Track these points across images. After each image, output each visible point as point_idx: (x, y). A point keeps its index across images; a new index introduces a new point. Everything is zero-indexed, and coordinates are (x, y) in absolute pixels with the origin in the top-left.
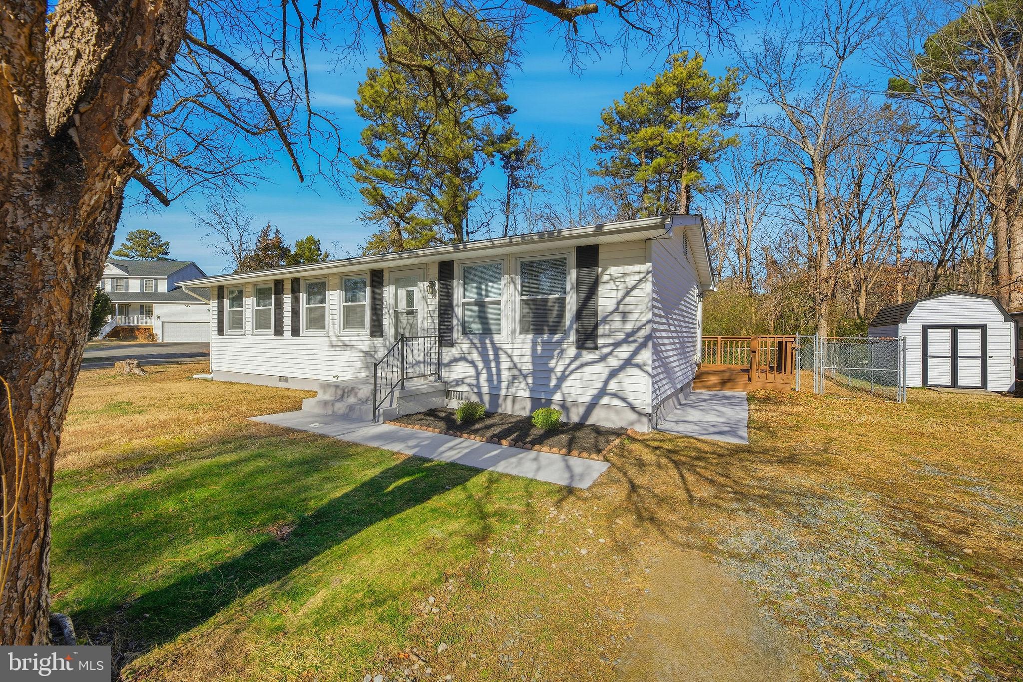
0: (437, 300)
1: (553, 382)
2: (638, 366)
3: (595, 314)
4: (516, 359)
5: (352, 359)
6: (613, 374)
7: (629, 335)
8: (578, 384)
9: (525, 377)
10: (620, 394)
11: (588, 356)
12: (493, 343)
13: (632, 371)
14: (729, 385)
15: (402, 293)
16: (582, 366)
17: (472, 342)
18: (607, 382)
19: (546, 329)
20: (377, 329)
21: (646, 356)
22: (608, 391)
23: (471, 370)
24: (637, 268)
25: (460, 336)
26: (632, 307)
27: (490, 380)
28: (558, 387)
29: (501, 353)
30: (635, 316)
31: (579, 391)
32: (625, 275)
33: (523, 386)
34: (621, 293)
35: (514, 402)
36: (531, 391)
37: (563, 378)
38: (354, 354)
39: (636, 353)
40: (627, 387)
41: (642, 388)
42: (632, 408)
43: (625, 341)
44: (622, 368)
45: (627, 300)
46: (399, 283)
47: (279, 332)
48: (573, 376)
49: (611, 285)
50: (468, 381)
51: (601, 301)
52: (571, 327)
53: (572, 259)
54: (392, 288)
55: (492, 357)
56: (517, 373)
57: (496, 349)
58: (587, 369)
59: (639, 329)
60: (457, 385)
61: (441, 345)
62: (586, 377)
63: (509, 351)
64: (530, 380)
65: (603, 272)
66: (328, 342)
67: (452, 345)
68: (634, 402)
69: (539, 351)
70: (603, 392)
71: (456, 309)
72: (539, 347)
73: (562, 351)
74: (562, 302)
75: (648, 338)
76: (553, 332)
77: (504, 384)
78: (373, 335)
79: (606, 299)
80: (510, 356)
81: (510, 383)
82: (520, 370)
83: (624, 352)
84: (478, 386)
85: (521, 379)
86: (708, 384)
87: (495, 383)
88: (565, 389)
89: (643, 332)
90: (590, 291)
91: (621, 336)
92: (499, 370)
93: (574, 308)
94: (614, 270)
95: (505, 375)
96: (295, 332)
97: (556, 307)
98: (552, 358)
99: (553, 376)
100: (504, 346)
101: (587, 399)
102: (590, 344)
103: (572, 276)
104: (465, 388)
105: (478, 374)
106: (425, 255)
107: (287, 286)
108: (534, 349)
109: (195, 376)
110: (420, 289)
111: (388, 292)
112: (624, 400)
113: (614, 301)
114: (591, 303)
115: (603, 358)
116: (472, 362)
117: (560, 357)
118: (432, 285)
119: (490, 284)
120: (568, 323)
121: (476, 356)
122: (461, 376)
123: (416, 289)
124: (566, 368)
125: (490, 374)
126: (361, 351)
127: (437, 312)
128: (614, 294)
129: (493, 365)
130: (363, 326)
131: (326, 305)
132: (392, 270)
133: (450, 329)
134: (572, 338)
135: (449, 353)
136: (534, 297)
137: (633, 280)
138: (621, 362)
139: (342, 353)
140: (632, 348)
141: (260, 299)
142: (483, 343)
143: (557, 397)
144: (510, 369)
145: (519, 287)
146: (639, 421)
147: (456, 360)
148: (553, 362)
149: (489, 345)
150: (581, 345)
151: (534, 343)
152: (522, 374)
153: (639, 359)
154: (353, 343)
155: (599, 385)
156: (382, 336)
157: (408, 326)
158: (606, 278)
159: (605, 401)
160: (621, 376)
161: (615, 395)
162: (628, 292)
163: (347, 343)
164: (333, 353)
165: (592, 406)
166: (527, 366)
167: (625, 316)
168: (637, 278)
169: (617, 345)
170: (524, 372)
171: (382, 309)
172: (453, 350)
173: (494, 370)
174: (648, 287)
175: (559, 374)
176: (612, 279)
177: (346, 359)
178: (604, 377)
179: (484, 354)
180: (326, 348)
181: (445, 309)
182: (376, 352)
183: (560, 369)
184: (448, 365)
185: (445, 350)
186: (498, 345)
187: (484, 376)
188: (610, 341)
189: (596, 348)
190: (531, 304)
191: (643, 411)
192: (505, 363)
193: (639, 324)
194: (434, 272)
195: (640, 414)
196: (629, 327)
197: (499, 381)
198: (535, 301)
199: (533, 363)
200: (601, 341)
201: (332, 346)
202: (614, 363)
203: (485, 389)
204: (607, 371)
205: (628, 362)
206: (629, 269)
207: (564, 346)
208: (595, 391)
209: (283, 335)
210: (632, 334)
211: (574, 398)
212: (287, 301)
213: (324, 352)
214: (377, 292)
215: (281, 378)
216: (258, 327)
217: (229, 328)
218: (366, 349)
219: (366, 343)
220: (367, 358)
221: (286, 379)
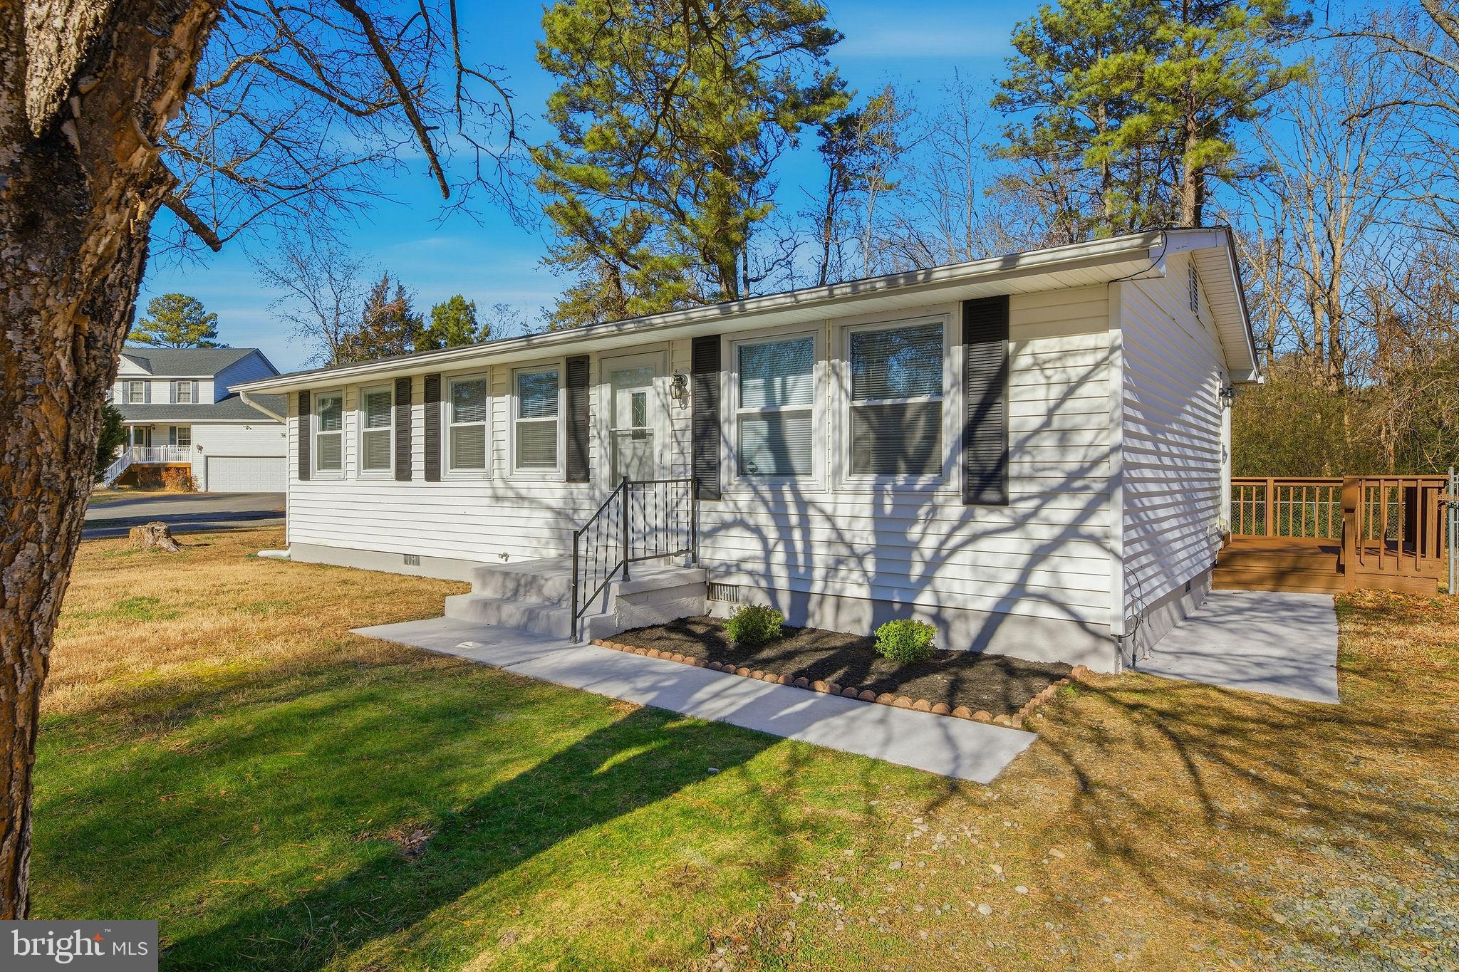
0: (689, 411)
1: (917, 570)
2: (1094, 540)
3: (1003, 435)
4: (841, 523)
5: (532, 523)
6: (1040, 554)
7: (1072, 476)
8: (967, 573)
9: (860, 559)
10: (1056, 595)
11: (987, 519)
12: (796, 492)
13: (1075, 548)
14: (1292, 580)
15: (624, 398)
16: (974, 538)
17: (756, 491)
18: (1026, 572)
19: (902, 465)
20: (579, 468)
21: (1110, 518)
22: (1030, 589)
23: (752, 546)
24: (1089, 340)
25: (735, 480)
26: (1078, 420)
27: (791, 564)
28: (927, 579)
29: (811, 511)
30: (1087, 437)
31: (970, 588)
32: (1065, 354)
33: (856, 576)
34: (1056, 392)
35: (838, 607)
36: (873, 586)
37: (937, 562)
38: (536, 513)
39: (1088, 512)
40: (1069, 581)
41: (1104, 584)
42: (1081, 624)
43: (1067, 487)
44: (1058, 543)
45: (1069, 405)
46: (618, 379)
47: (403, 473)
48: (959, 558)
49: (1036, 376)
50: (749, 566)
51: (1014, 409)
52: (952, 460)
53: (954, 325)
54: (606, 390)
55: (794, 520)
56: (844, 551)
57: (803, 505)
58: (985, 544)
59: (1096, 463)
60: (728, 573)
61: (697, 496)
62: (984, 559)
63: (829, 509)
64: (870, 565)
65: (1021, 345)
66: (489, 492)
67: (718, 496)
68: (1084, 612)
69: (888, 509)
70: (1019, 590)
71: (725, 428)
72: (888, 502)
73: (934, 509)
74: (933, 411)
75: (1115, 481)
76: (916, 470)
77: (818, 573)
78: (570, 479)
79: (1025, 404)
80: (829, 518)
81: (832, 571)
82: (850, 546)
83: (1064, 510)
84: (768, 576)
85: (853, 563)
86: (1245, 577)
87: (802, 570)
88: (938, 583)
89: (1104, 470)
90: (991, 389)
91: (1056, 478)
92: (808, 544)
93: (959, 425)
94: (1040, 346)
95: (821, 555)
96: (433, 473)
97: (922, 423)
98: (915, 521)
99: (916, 557)
100: (818, 498)
101: (986, 604)
102: (990, 495)
103: (955, 358)
104: (744, 580)
105: (768, 552)
106: (666, 327)
107: (418, 389)
108: (877, 505)
109: (262, 553)
110: (658, 391)
111: (599, 397)
112: (1063, 607)
113: (1042, 408)
114: (993, 412)
115: (1020, 523)
116: (757, 530)
117: (931, 519)
118: (680, 381)
119: (790, 379)
120: (946, 453)
121: (763, 518)
122: (735, 555)
123: (649, 391)
124: (943, 543)
125: (791, 553)
126: (549, 508)
127: (689, 435)
128: (1041, 393)
129: (797, 535)
130: (551, 461)
131: (487, 424)
132: (605, 355)
133: (714, 467)
134: (956, 482)
135: (711, 512)
136: (877, 402)
137: (1080, 365)
138: (1056, 531)
139: (516, 512)
140: (1079, 502)
141: (370, 413)
142: (777, 492)
143: (925, 599)
144: (830, 543)
145: (848, 384)
146: (1095, 651)
147: (726, 526)
148: (915, 532)
149: (789, 497)
150: (973, 497)
151: (878, 491)
152: (854, 554)
153: (1094, 525)
154: (535, 493)
155: (1012, 576)
156: (586, 479)
157: (636, 462)
158: (1023, 361)
159: (1024, 608)
160: (1056, 559)
161: (1044, 597)
162: (1071, 390)
163: (524, 492)
164: (498, 511)
165: (995, 619)
166: (864, 538)
167: (1064, 438)
168: (1090, 360)
169: (1048, 496)
170: (859, 549)
171: (587, 428)
172: (721, 506)
173: (799, 546)
174: (1114, 378)
175: (928, 554)
176: (1039, 365)
177: (521, 522)
178: (1022, 560)
179: (779, 515)
180: (487, 502)
181: (705, 429)
182: (575, 510)
183: (930, 543)
184: (711, 534)
185: (704, 505)
186: (807, 497)
187: (779, 556)
188: (1033, 488)
189: (1004, 502)
190: (872, 416)
191: (1104, 631)
192: (821, 532)
193: (1094, 454)
194: (684, 358)
195: (1097, 636)
196: (1073, 460)
197: (810, 567)
198: (879, 409)
199: (876, 532)
200: (1014, 490)
201: (497, 498)
202: (1042, 533)
203: (782, 582)
204: (1027, 548)
205: (1072, 532)
206: (1076, 341)
207: (939, 499)
208: (1002, 590)
209: (410, 479)
210: (1080, 473)
211: (959, 601)
212: (418, 415)
213: (483, 511)
214: (578, 398)
215: (408, 558)
216: (368, 464)
217: (318, 467)
218: (557, 504)
219: (559, 494)
220: (560, 522)
221: (417, 559)
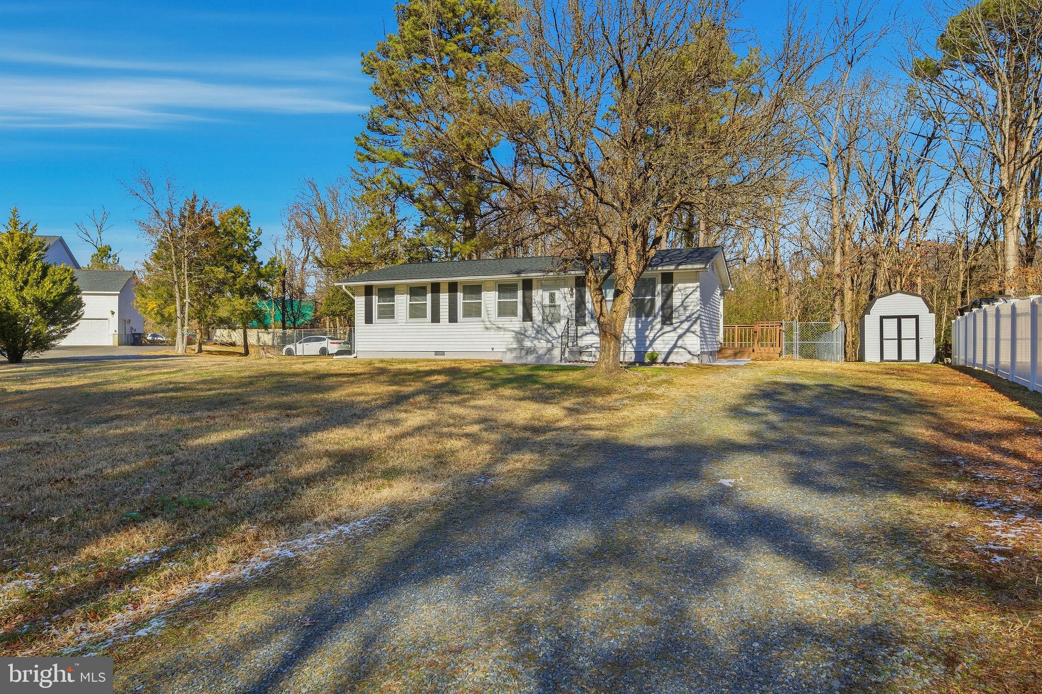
0: (574, 299)
1: (648, 343)
2: (693, 333)
3: (671, 307)
5: (505, 336)
6: (680, 337)
7: (688, 317)
8: (661, 342)
9: (631, 341)
10: (683, 346)
11: (667, 328)
13: (688, 334)
14: (739, 355)
15: (546, 295)
18: (677, 341)
19: (643, 315)
20: (528, 316)
21: (697, 327)
22: (678, 345)
24: (691, 285)
25: (590, 320)
26: (689, 304)
28: (651, 345)
30: (691, 308)
31: (662, 346)
32: (686, 288)
33: (630, 346)
34: (684, 297)
35: (624, 355)
36: (635, 348)
37: (654, 340)
38: (507, 333)
39: (691, 326)
40: (686, 342)
41: (695, 342)
42: (690, 352)
43: (686, 320)
44: (684, 334)
45: (687, 300)
46: (544, 287)
47: (436, 318)
48: (659, 339)
49: (678, 293)
50: (595, 345)
51: (674, 301)
52: (658, 313)
53: (659, 279)
54: (540, 291)
58: (665, 335)
59: (693, 314)
60: (587, 348)
61: (577, 325)
62: (666, 338)
64: (634, 342)
65: (675, 286)
66: (483, 326)
67: (585, 324)
68: (691, 349)
69: (640, 326)
70: (675, 346)
71: (587, 305)
72: (640, 325)
73: (653, 327)
74: (653, 301)
75: (697, 319)
76: (647, 316)
78: (524, 321)
79: (677, 300)
82: (628, 337)
83: (686, 325)
85: (629, 342)
86: (726, 355)
88: (654, 346)
89: (695, 316)
90: (668, 296)
91: (683, 318)
93: (660, 304)
94: (680, 286)
96: (453, 318)
97: (649, 304)
98: (647, 330)
99: (648, 339)
101: (667, 350)
102: (668, 322)
103: (659, 287)
104: (594, 349)
107: (444, 287)
108: (637, 326)
110: (561, 292)
111: (536, 294)
112: (685, 349)
113: (680, 301)
114: (669, 302)
115: (675, 329)
116: (598, 335)
117: (652, 329)
118: (572, 290)
119: (608, 290)
120: (656, 311)
122: (590, 342)
123: (557, 292)
124: (655, 335)
126: (513, 331)
127: (574, 306)
128: (680, 297)
130: (515, 315)
131: (482, 301)
132: (539, 280)
133: (584, 316)
134: (659, 319)
135: (582, 330)
136: (637, 298)
137: (689, 291)
138: (684, 331)
139: (497, 333)
140: (689, 323)
141: (413, 296)
143: (650, 350)
146: (693, 359)
147: (587, 334)
148: (647, 333)
150: (664, 323)
151: (637, 322)
152: (629, 340)
153: (692, 329)
154: (505, 326)
155: (673, 342)
156: (531, 320)
157: (551, 315)
158: (676, 289)
159: (676, 350)
160: (685, 338)
161: (681, 347)
162: (687, 296)
163: (501, 326)
164: (488, 333)
165: (669, 353)
166: (633, 335)
167: (685, 309)
168: (692, 289)
169: (682, 322)
170: (630, 338)
171: (531, 304)
172: (584, 328)
174: (697, 294)
175: (651, 338)
176: (680, 290)
177: (499, 336)
178: (676, 338)
180: (482, 329)
181: (580, 304)
182: (526, 331)
183: (651, 336)
184: (581, 337)
185: (579, 328)
188: (679, 320)
189: (672, 324)
190: (635, 302)
191: (695, 353)
193: (693, 312)
194: (572, 283)
195: (693, 355)
196: (688, 313)
198: (637, 300)
199: (636, 333)
200: (674, 321)
201: (487, 328)
202: (680, 331)
204: (677, 335)
205: (688, 330)
206: (688, 285)
207: (654, 324)
208: (671, 346)
209: (439, 322)
210: (690, 316)
211: (659, 349)
212: (444, 298)
213: (480, 333)
214: (527, 293)
215: (437, 353)
216: (411, 317)
217: (379, 318)
218: (517, 329)
219: (518, 326)
220: (519, 336)
221: (443, 353)
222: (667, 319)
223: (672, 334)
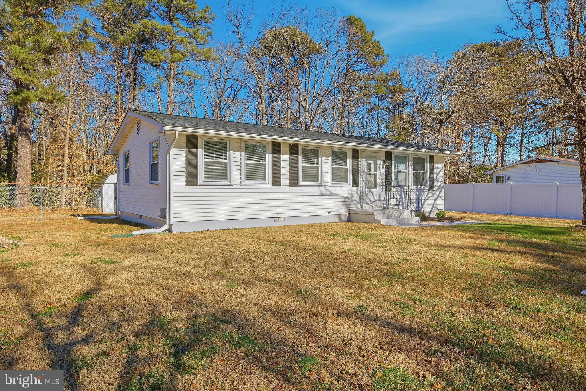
3: (433, 179)
5: (337, 200)
6: (435, 200)
8: (427, 204)
9: (413, 203)
11: (430, 195)
13: (439, 198)
17: (397, 190)
18: (434, 202)
19: (419, 184)
20: (355, 183)
21: (442, 194)
22: (434, 206)
23: (396, 202)
25: (393, 187)
26: (439, 178)
30: (440, 180)
33: (413, 206)
36: (416, 208)
39: (440, 193)
40: (437, 204)
41: (441, 203)
43: (438, 189)
44: (437, 198)
45: (439, 175)
46: (367, 158)
47: (276, 182)
49: (435, 170)
51: (434, 175)
53: (428, 158)
58: (429, 199)
61: (386, 191)
62: (429, 201)
64: (415, 204)
67: (391, 190)
71: (392, 174)
72: (418, 192)
73: (424, 193)
74: (423, 173)
75: (443, 188)
76: (421, 185)
78: (353, 186)
88: (424, 206)
89: (442, 186)
90: (431, 172)
91: (437, 187)
93: (428, 177)
94: (436, 165)
96: (294, 182)
97: (422, 176)
98: (421, 194)
101: (430, 209)
102: (431, 190)
103: (427, 165)
107: (285, 148)
110: (378, 164)
113: (436, 175)
114: (432, 176)
115: (433, 194)
116: (397, 199)
118: (385, 162)
120: (426, 182)
121: (398, 196)
123: (372, 163)
124: (425, 199)
127: (384, 175)
128: (436, 173)
129: (404, 199)
130: (346, 181)
131: (320, 166)
132: (364, 151)
133: (390, 184)
134: (428, 188)
136: (416, 171)
137: (439, 169)
140: (439, 191)
142: (400, 190)
145: (412, 168)
147: (391, 198)
150: (429, 190)
151: (417, 189)
153: (440, 195)
154: (337, 191)
155: (432, 204)
156: (357, 186)
158: (434, 167)
159: (434, 209)
160: (437, 201)
162: (439, 172)
163: (333, 191)
165: (431, 212)
167: (438, 181)
168: (441, 168)
169: (436, 190)
172: (390, 193)
173: (404, 201)
174: (443, 171)
176: (436, 168)
179: (400, 195)
181: (388, 174)
183: (423, 199)
187: (401, 203)
189: (433, 191)
190: (415, 174)
193: (441, 183)
199: (416, 198)
200: (434, 189)
205: (438, 196)
207: (425, 191)
209: (280, 185)
210: (439, 186)
211: (426, 209)
212: (285, 159)
213: (317, 197)
214: (355, 162)
215: (276, 219)
216: (248, 178)
217: (206, 178)
218: (346, 194)
219: (346, 191)
220: (347, 200)
221: (283, 219)
222: (431, 188)
223: (432, 198)
